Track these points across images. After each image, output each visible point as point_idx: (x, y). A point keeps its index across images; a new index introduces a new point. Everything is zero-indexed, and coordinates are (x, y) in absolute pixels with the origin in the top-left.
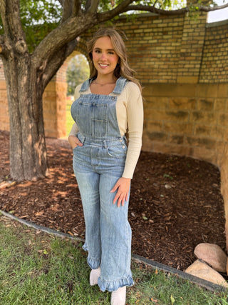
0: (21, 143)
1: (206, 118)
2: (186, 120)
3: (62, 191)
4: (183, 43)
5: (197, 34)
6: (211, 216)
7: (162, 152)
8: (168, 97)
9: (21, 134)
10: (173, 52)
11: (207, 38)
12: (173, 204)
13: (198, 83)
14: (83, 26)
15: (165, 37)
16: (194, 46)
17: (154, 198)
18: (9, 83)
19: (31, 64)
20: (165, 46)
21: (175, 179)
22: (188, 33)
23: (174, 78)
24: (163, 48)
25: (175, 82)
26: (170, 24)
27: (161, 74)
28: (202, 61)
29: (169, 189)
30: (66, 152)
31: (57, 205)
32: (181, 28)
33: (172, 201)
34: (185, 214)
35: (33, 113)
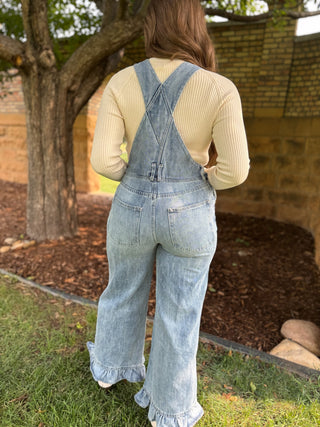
0: (44, 189)
1: (294, 164)
2: (267, 167)
3: (99, 254)
4: (263, 62)
5: (283, 51)
6: (302, 289)
7: (233, 212)
9: (44, 176)
10: (249, 75)
11: (296, 57)
12: (250, 275)
13: (284, 117)
14: (130, 34)
15: (239, 55)
16: (278, 67)
17: (223, 267)
18: (30, 107)
19: (59, 82)
20: (239, 67)
21: (251, 245)
22: (270, 49)
23: (250, 110)
24: (236, 70)
25: (251, 115)
26: (246, 38)
28: (289, 87)
29: (243, 257)
30: (101, 210)
31: (93, 270)
32: (260, 43)
33: (249, 271)
34: (267, 287)
35: (60, 149)
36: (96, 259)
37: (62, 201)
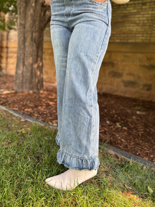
0: (24, 62)
8: (142, 53)
9: (24, 55)
10: (149, 19)
15: (144, 7)
17: (126, 118)
20: (143, 14)
21: (145, 111)
23: (148, 38)
24: (142, 16)
25: (148, 41)
27: (137, 35)
29: (140, 115)
33: (144, 121)
35: (35, 39)
36: (48, 103)
37: (34, 70)
